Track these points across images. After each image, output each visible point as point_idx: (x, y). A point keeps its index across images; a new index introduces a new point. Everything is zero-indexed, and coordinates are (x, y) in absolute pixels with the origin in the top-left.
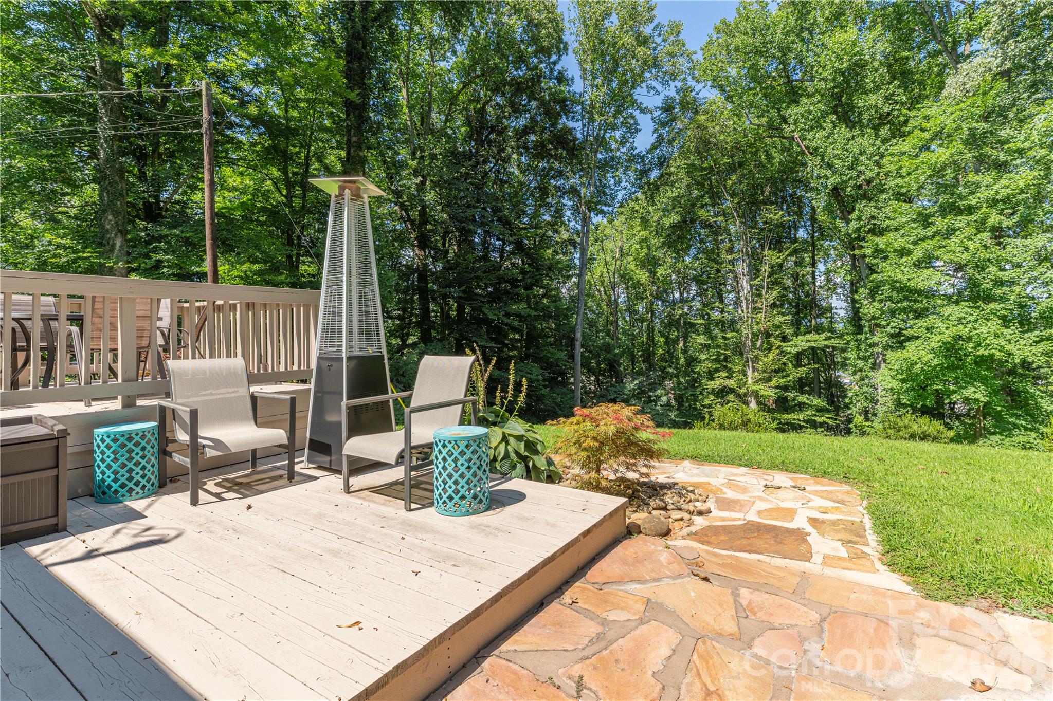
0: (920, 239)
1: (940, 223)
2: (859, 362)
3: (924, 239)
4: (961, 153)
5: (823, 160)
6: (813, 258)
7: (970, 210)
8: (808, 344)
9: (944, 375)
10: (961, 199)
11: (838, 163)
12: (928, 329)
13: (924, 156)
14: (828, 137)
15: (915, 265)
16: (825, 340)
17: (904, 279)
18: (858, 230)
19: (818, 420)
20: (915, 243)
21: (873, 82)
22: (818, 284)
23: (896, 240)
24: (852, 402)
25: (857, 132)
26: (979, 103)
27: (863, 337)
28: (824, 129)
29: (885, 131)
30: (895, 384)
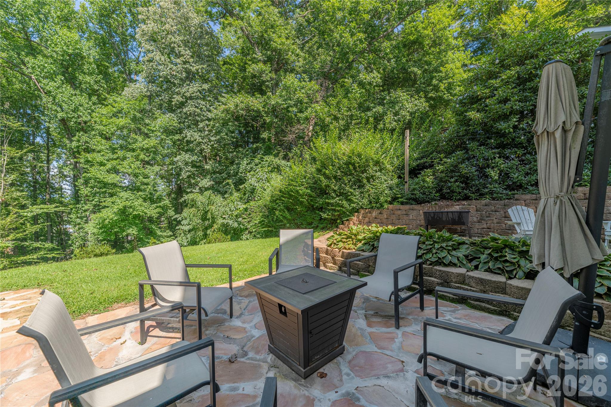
0: (111, 159)
1: (120, 153)
2: (78, 220)
3: (112, 159)
4: (129, 124)
5: (54, 100)
6: (48, 156)
7: (133, 150)
8: (42, 211)
9: (119, 224)
10: (130, 144)
11: (65, 106)
12: (113, 203)
13: (114, 119)
14: (58, 88)
15: (108, 171)
16: (55, 208)
17: (102, 178)
18: (78, 147)
19: (48, 256)
20: (108, 160)
21: (88, 69)
22: (51, 173)
23: (98, 157)
24: (73, 243)
25: (78, 92)
26: (138, 104)
27: (80, 206)
28: (56, 82)
29: (94, 98)
30: (95, 231)
